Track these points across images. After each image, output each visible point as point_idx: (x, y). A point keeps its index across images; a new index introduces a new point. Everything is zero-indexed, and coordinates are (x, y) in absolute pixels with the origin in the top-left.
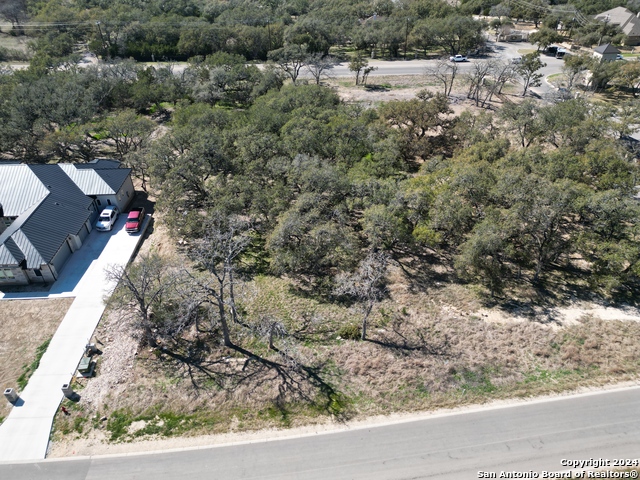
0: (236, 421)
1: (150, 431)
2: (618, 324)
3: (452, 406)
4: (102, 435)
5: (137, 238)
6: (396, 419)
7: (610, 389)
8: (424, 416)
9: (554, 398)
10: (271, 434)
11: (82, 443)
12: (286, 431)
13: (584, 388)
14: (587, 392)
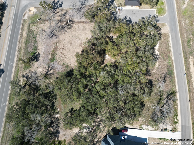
0: (176, 107)
1: (177, 118)
2: (159, 47)
3: (175, 77)
4: (177, 125)
6: (177, 85)
7: (173, 55)
8: (176, 81)
10: (178, 102)
11: (178, 127)
12: (178, 100)
14: (173, 58)
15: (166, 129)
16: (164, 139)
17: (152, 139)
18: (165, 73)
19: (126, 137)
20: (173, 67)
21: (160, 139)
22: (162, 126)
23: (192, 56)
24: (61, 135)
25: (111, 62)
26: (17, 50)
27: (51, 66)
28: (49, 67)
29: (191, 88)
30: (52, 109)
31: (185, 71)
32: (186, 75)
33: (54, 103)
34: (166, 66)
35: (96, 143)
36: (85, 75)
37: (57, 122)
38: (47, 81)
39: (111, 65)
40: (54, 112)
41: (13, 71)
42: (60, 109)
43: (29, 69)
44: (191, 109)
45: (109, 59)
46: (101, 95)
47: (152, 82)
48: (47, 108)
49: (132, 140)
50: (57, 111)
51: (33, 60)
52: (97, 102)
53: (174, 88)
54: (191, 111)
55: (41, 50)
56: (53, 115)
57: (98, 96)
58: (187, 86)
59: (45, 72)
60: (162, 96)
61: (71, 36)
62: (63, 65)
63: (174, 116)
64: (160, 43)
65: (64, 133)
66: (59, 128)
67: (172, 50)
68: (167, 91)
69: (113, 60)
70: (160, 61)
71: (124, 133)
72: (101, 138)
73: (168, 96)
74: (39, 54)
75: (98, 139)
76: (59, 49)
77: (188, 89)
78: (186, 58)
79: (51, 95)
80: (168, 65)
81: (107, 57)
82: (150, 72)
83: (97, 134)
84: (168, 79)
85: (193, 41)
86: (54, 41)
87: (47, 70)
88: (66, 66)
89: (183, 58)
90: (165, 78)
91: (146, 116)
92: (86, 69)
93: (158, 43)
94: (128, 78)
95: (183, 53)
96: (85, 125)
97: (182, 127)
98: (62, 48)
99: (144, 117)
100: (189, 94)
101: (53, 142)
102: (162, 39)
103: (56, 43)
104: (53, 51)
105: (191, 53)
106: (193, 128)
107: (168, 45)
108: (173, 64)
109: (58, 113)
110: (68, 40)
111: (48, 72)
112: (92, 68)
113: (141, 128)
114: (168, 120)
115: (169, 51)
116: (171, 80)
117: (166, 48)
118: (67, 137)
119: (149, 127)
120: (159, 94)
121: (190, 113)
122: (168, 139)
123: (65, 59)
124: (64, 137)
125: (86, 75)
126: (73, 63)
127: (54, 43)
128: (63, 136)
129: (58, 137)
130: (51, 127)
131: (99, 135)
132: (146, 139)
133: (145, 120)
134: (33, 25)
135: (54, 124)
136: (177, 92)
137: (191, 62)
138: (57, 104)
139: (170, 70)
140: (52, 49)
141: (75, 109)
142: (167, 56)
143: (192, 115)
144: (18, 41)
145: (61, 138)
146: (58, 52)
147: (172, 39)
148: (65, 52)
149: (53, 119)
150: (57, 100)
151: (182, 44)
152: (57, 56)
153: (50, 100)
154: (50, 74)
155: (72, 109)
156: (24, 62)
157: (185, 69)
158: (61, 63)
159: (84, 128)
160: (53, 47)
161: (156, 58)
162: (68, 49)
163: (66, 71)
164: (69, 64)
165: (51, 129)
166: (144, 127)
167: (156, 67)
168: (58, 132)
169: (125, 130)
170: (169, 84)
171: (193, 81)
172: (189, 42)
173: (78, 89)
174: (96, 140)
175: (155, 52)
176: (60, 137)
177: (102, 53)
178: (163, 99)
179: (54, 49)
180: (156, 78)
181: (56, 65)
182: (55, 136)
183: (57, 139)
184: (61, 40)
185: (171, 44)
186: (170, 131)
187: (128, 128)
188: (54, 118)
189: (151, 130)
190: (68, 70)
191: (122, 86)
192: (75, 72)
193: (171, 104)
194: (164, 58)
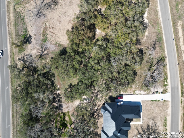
0: (165, 71)
1: (166, 81)
2: (148, 14)
3: (164, 43)
4: (167, 87)
5: (124, 96)
6: (166, 50)
7: (161, 21)
8: (165, 47)
9: (163, 30)
10: (168, 67)
11: (168, 89)
12: (167, 64)
13: (161, 25)
14: (162, 25)
15: (157, 92)
16: (156, 100)
17: (145, 102)
18: (154, 40)
19: (122, 103)
20: (162, 34)
21: (152, 101)
22: (153, 90)
23: (180, 20)
24: (64, 108)
25: (102, 36)
26: (8, 35)
27: (44, 47)
28: (42, 48)
29: (180, 52)
30: (53, 87)
31: (174, 36)
32: (175, 39)
33: (53, 81)
34: (155, 33)
35: (96, 111)
36: (78, 51)
37: (59, 97)
38: (43, 62)
39: (103, 39)
40: (55, 89)
41: (9, 56)
42: (60, 86)
43: (24, 52)
44: (179, 71)
45: (99, 33)
46: (96, 69)
47: (143, 50)
48: (47, 86)
49: (128, 105)
50: (57, 88)
51: (26, 43)
52: (93, 76)
53: (163, 54)
54: (179, 73)
55: (32, 31)
56: (55, 91)
57: (93, 70)
58: (176, 50)
59: (40, 54)
60: (152, 62)
61: (58, 13)
62: (56, 44)
63: (164, 79)
64: (149, 10)
65: (67, 106)
66: (62, 102)
67: (160, 16)
68: (157, 58)
69: (104, 34)
70: (150, 29)
71: (120, 99)
72: (100, 106)
73: (158, 62)
74: (30, 36)
75: (97, 108)
76: (49, 28)
77: (177, 53)
78: (175, 23)
79: (49, 75)
80: (157, 32)
81: (98, 31)
82: (140, 42)
83: (96, 103)
84: (158, 46)
85: (182, 4)
86: (42, 21)
87: (41, 52)
88: (59, 45)
89: (172, 24)
90: (154, 45)
91: (138, 83)
92: (78, 45)
93: (147, 11)
94: (120, 50)
95: (172, 18)
96: (84, 97)
97: (172, 88)
98: (52, 27)
99: (137, 84)
100: (178, 58)
101: (58, 114)
102: (150, 6)
103: (45, 23)
104: (44, 32)
105: (179, 17)
106: (181, 88)
107: (157, 11)
108: (162, 31)
109: (59, 89)
110: (56, 19)
111: (42, 52)
112: (84, 44)
113: (134, 94)
114: (159, 83)
115: (158, 18)
116: (160, 47)
117: (155, 15)
118: (70, 109)
119: (142, 92)
120: (150, 61)
121: (179, 75)
122: (159, 100)
123: (57, 38)
124: (68, 109)
125: (80, 52)
126: (65, 41)
127: (43, 23)
128: (66, 108)
129: (62, 109)
130: (54, 102)
131: (98, 103)
132: (140, 102)
133: (137, 86)
134: (18, 6)
135: (57, 99)
136: (166, 57)
137: (179, 26)
138: (56, 82)
139: (160, 37)
140: (43, 30)
141: (73, 84)
142: (156, 23)
143: (180, 77)
144: (7, 25)
145: (65, 110)
146: (49, 32)
147: (161, 4)
148: (55, 31)
149: (54, 95)
150: (56, 78)
151: (171, 9)
152: (48, 36)
153: (49, 79)
154: (45, 54)
155: (71, 84)
156: (17, 46)
157: (173, 34)
158: (54, 43)
159: (84, 99)
160: (43, 27)
161: (146, 26)
162: (58, 28)
163: (59, 50)
164: (61, 43)
165: (54, 104)
166: (137, 92)
167: (146, 35)
168: (61, 106)
169: (120, 97)
170: (158, 51)
171: (181, 45)
172: (177, 5)
173: (74, 66)
174: (96, 108)
175: (144, 21)
176: (63, 110)
177: (92, 28)
178: (154, 66)
179: (44, 29)
180: (146, 46)
181: (49, 45)
182: (60, 109)
183: (61, 111)
184: (50, 19)
185: (160, 10)
186: (160, 93)
187: (123, 95)
188: (56, 94)
189: (144, 94)
190: (61, 49)
191: (114, 58)
192: (69, 50)
193: (161, 69)
194: (153, 26)
